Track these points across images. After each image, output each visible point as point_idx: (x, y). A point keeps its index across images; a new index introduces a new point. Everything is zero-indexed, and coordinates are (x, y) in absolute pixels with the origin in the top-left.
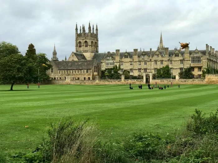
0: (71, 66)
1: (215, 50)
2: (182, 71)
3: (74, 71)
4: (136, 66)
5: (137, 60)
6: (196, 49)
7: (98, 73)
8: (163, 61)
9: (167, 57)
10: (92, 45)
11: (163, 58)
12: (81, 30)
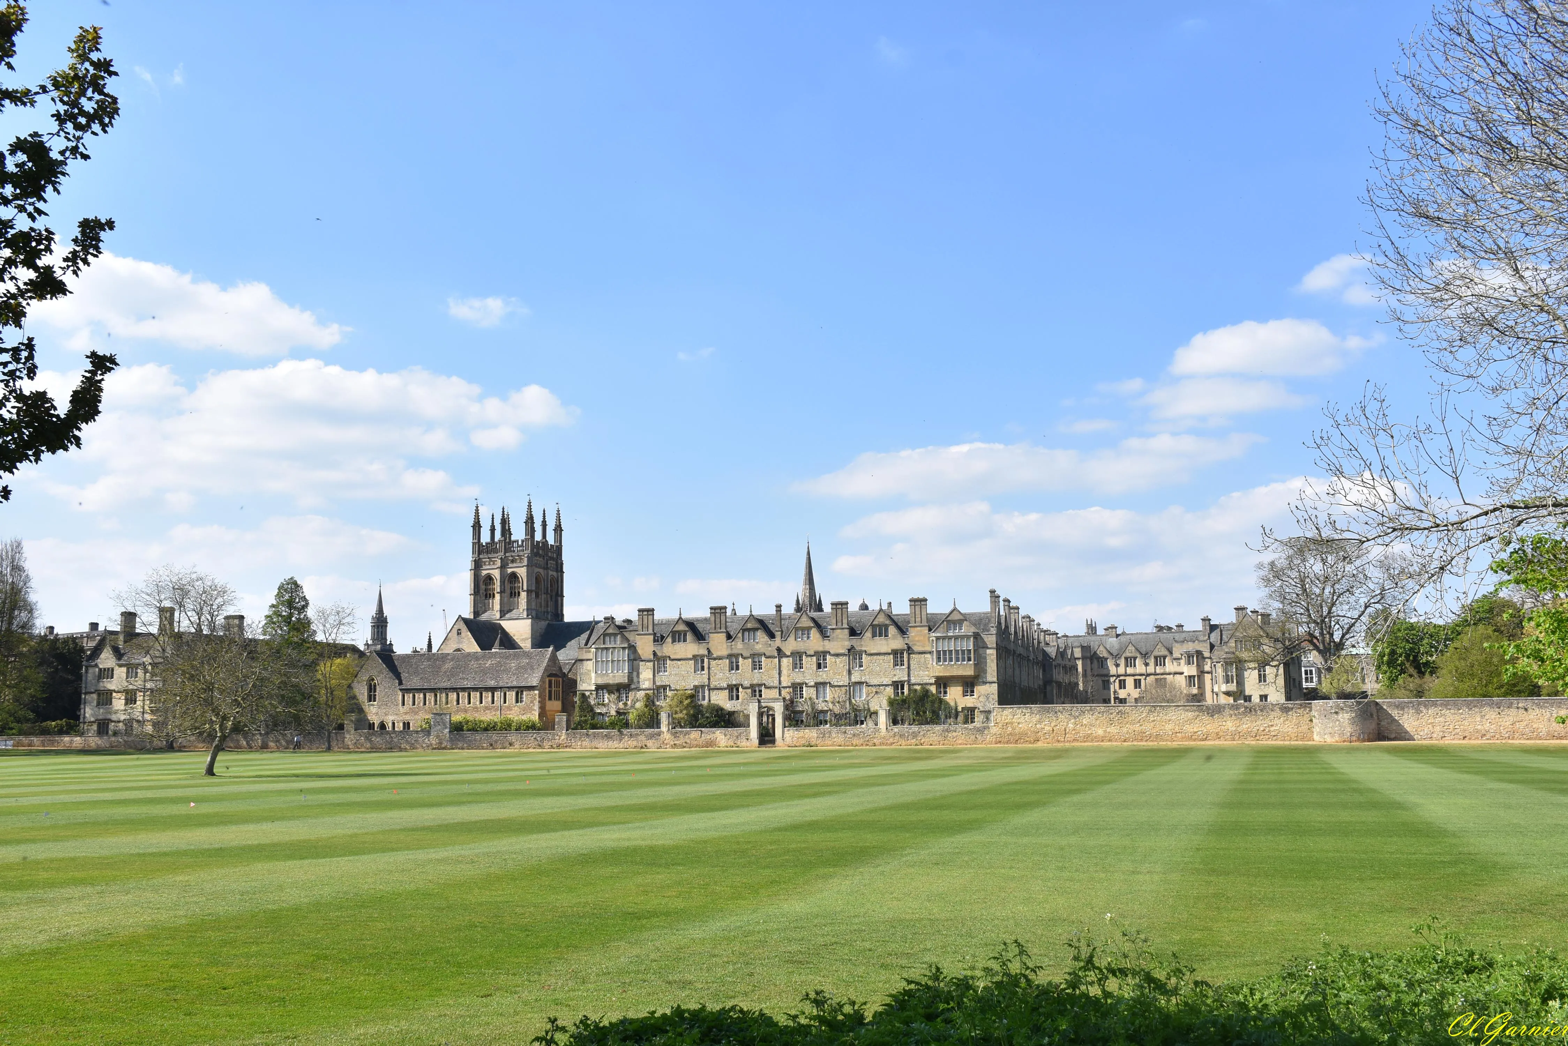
0: (452, 674)
1: (1022, 613)
2: (903, 693)
3: (464, 695)
4: (721, 674)
5: (725, 652)
6: (955, 609)
7: (563, 703)
8: (825, 653)
9: (843, 639)
10: (537, 588)
11: (826, 642)
12: (493, 530)
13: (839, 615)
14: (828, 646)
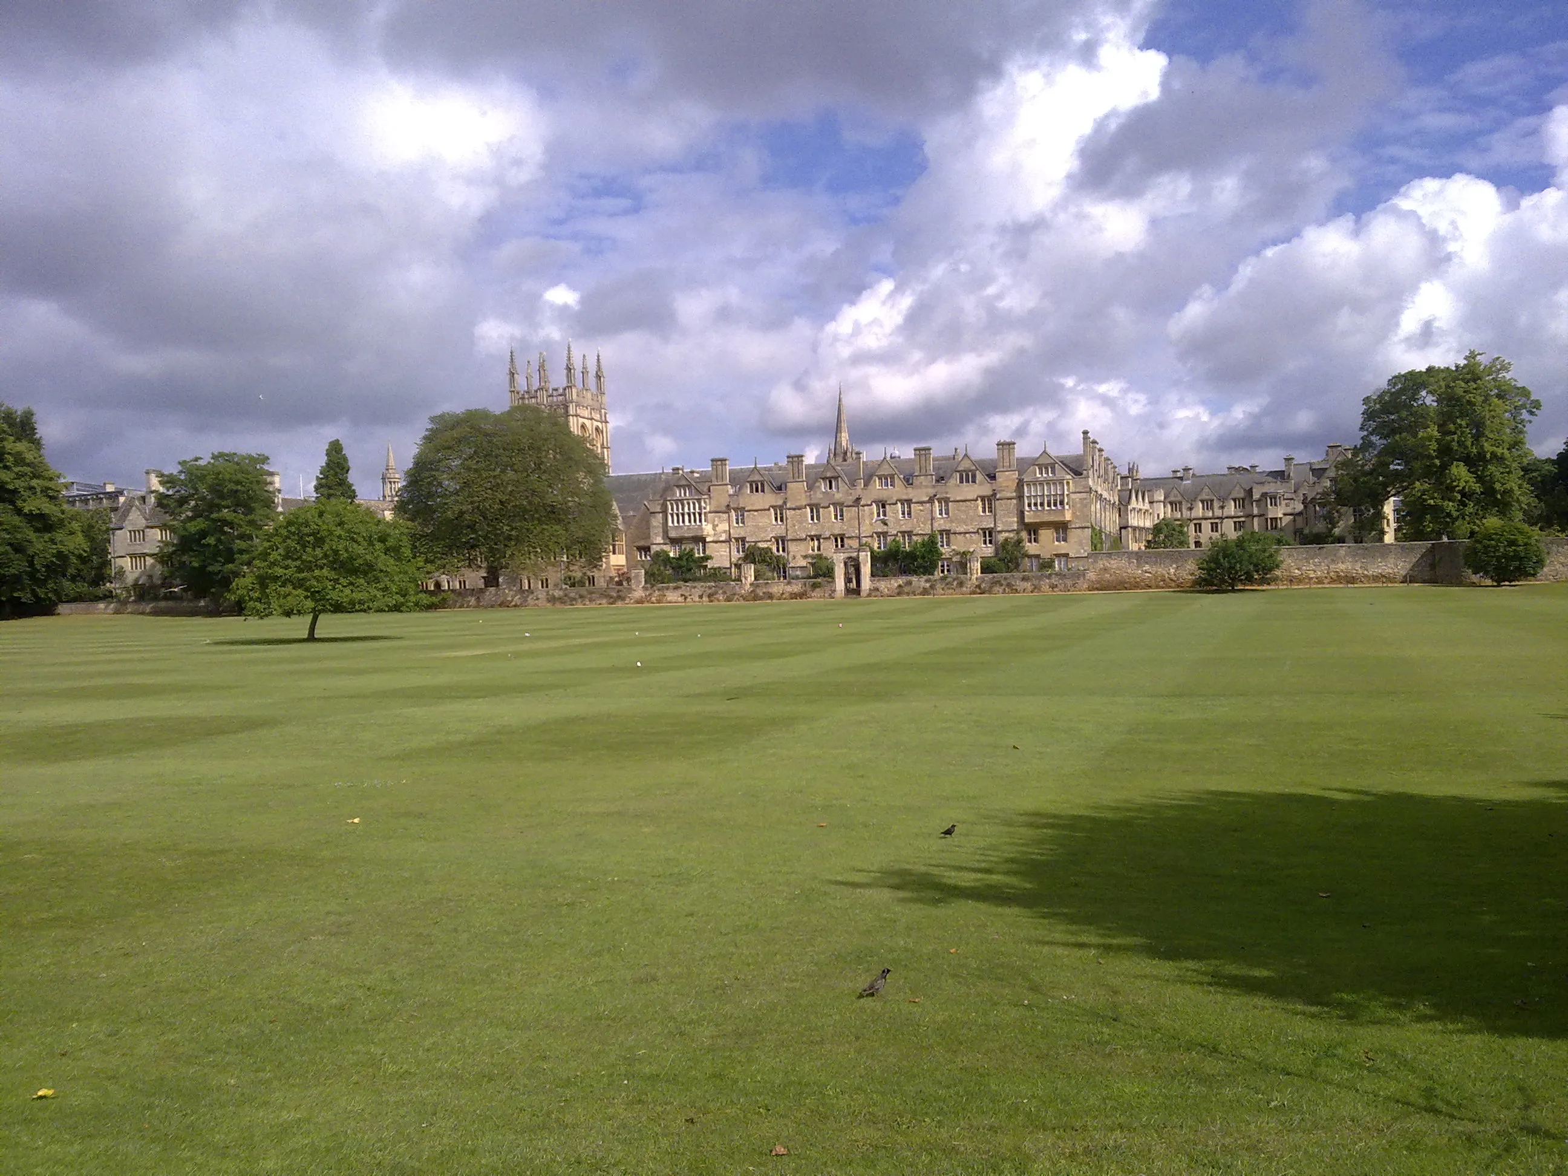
2: (990, 541)
4: (800, 525)
5: (804, 502)
6: (1045, 452)
7: (627, 558)
8: (909, 501)
9: (927, 487)
11: (910, 490)
12: (529, 377)
13: (923, 462)
14: (911, 493)
